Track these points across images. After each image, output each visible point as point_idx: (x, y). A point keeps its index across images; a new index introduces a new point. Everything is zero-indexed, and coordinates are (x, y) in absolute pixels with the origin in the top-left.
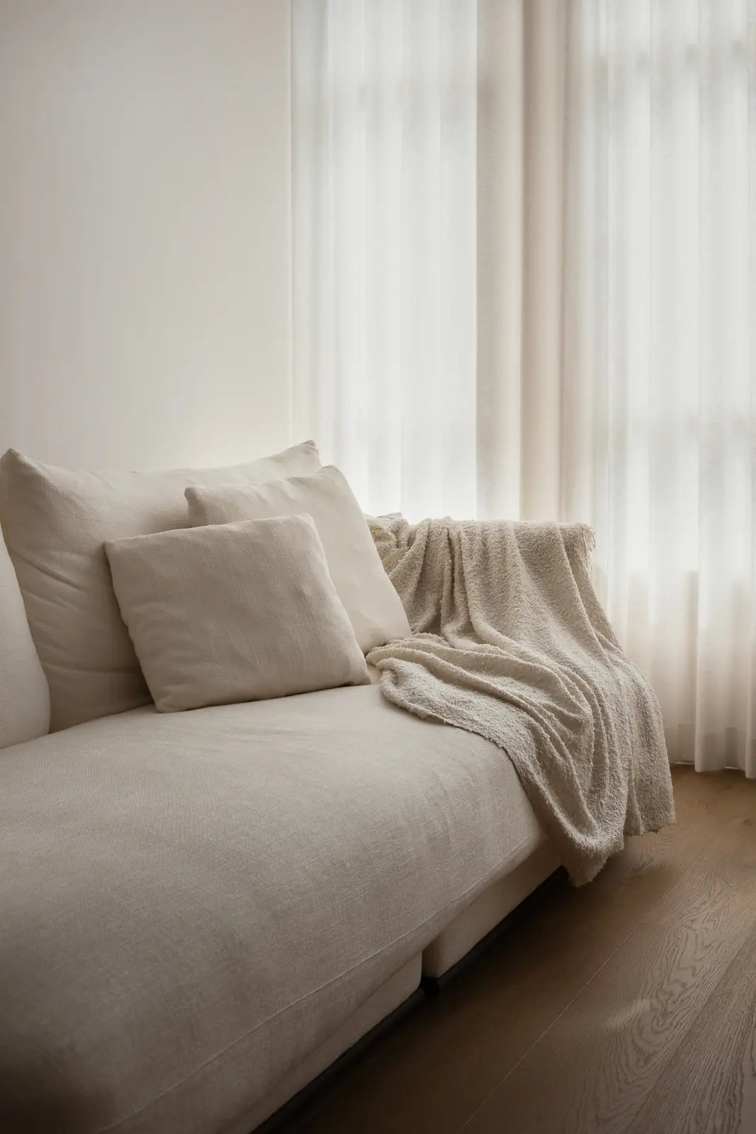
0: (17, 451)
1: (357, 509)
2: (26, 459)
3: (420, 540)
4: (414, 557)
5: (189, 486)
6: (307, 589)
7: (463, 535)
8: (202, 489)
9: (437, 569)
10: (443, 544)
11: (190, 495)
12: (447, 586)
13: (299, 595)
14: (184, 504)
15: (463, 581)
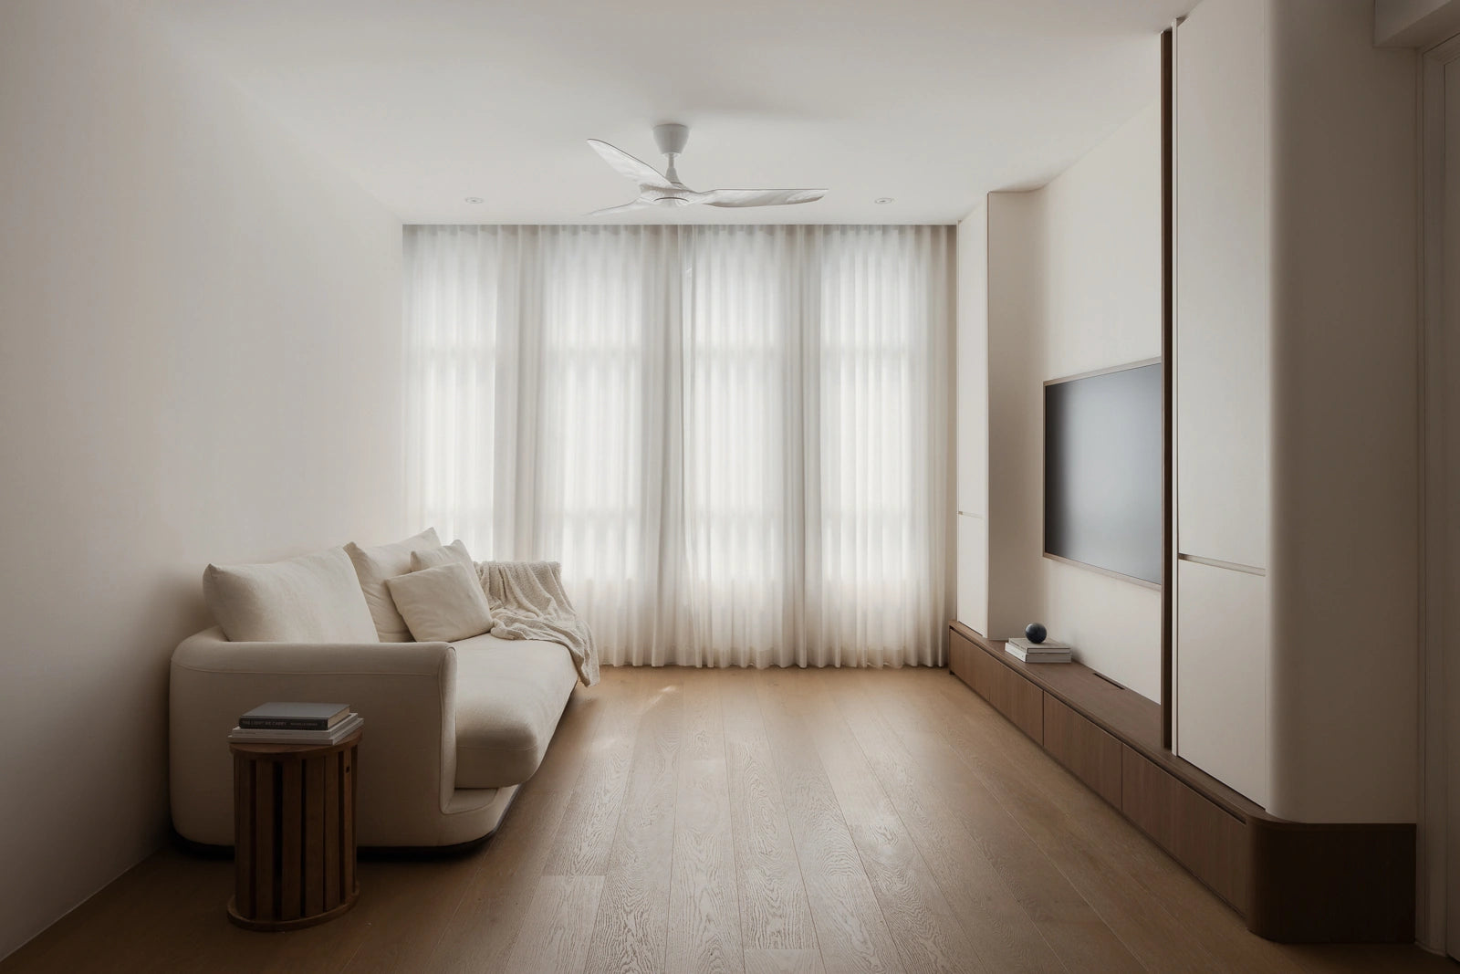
0: (355, 542)
1: (469, 558)
2: (358, 546)
3: (486, 571)
4: (485, 579)
5: (414, 550)
6: (471, 594)
7: (507, 570)
8: (418, 551)
9: (496, 583)
10: (498, 572)
11: (414, 554)
12: (502, 590)
13: (469, 597)
14: (408, 558)
15: (511, 589)
